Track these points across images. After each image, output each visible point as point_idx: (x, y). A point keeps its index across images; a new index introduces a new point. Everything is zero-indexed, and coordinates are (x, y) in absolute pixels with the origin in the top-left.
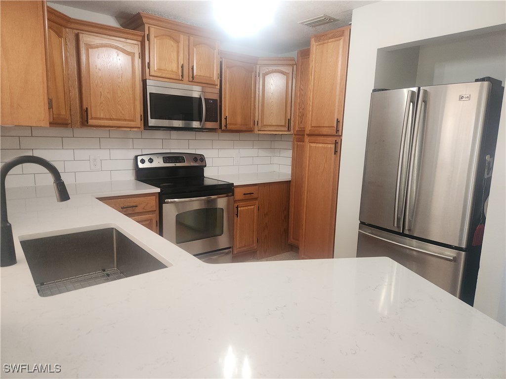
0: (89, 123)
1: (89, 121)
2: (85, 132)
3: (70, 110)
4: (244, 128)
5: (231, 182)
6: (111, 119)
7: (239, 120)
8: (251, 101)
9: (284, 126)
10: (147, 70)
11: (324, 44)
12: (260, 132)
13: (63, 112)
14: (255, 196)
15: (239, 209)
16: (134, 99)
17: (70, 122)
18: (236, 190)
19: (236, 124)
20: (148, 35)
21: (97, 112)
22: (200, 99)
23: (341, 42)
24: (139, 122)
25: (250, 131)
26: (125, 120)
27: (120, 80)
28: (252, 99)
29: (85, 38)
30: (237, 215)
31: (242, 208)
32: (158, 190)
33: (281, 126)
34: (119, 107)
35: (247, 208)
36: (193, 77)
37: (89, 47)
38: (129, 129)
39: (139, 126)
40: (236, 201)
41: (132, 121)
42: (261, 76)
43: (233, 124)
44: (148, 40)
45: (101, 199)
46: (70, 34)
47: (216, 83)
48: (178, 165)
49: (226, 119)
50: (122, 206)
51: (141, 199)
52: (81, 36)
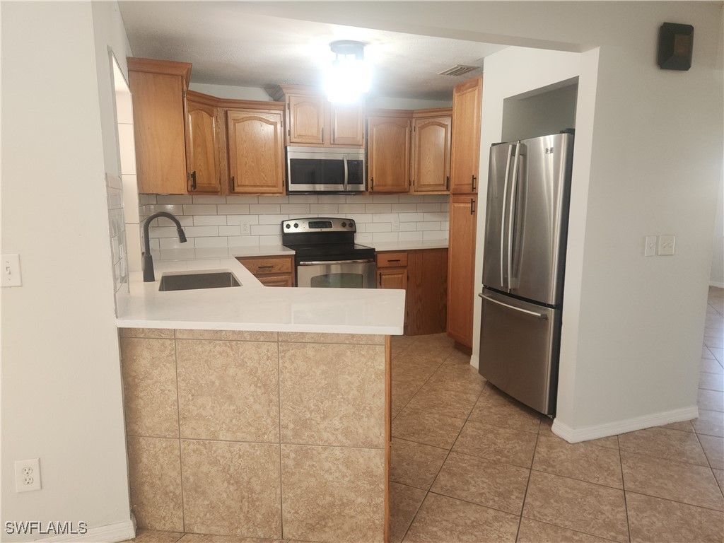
0: (235, 191)
1: (236, 188)
2: (232, 199)
3: (220, 180)
4: (396, 189)
5: (372, 247)
6: (255, 186)
7: (389, 180)
8: (405, 160)
9: (443, 185)
10: (288, 137)
11: (462, 95)
12: (416, 193)
13: (214, 182)
14: (402, 263)
15: (383, 277)
16: (277, 167)
17: (219, 190)
18: (379, 257)
19: (385, 186)
20: (289, 104)
21: (243, 180)
22: (343, 161)
23: (476, 91)
24: (280, 188)
25: (405, 192)
26: (268, 186)
27: (263, 149)
28: (406, 156)
29: (233, 114)
30: (380, 283)
31: (387, 277)
32: (293, 252)
33: (440, 185)
34: (262, 174)
35: (393, 276)
36: (334, 140)
37: (236, 121)
38: (271, 195)
39: (281, 191)
40: (381, 268)
41: (275, 187)
42: (417, 129)
43: (382, 186)
44: (289, 108)
45: (238, 258)
46: (220, 112)
47: (360, 143)
48: (324, 230)
49: (372, 180)
50: (260, 266)
51: (277, 260)
52: (229, 112)
